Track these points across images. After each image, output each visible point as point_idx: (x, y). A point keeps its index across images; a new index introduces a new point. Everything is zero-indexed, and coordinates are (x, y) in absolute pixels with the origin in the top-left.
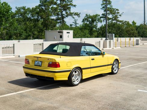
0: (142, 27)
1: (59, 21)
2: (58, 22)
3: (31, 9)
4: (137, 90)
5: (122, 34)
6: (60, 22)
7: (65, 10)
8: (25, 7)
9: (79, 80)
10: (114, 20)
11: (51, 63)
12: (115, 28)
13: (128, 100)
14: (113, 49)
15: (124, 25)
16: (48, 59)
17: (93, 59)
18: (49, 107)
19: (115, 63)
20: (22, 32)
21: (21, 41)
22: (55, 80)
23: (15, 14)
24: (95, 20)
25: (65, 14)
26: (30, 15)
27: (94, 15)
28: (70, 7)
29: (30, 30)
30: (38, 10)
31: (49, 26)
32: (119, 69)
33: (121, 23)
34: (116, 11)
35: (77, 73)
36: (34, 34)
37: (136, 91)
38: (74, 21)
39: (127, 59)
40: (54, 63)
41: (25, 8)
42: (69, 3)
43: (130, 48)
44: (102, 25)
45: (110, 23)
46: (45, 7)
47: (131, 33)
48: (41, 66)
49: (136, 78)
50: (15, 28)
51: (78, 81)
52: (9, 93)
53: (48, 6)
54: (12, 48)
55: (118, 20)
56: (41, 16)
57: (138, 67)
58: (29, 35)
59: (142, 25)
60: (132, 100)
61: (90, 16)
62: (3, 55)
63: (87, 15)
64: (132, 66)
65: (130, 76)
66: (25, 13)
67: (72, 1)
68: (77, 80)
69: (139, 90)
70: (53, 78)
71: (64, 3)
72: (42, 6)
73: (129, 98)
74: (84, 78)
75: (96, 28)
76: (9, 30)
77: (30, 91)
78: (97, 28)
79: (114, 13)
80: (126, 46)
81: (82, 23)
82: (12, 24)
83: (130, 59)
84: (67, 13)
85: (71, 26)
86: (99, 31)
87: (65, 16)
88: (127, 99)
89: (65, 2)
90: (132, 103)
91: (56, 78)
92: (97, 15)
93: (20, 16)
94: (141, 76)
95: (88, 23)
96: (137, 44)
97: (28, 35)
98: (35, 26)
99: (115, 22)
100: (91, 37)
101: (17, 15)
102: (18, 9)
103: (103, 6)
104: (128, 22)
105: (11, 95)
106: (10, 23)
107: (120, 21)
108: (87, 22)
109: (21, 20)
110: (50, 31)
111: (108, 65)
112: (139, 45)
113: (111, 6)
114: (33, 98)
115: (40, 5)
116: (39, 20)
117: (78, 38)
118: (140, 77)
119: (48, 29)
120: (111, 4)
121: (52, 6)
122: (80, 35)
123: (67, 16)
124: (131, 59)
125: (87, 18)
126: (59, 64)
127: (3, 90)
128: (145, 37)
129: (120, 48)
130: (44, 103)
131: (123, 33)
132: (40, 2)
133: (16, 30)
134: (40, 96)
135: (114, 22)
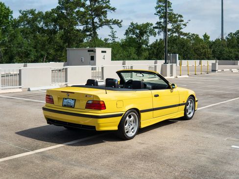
0: (219, 43)
1: (88, 33)
2: (87, 35)
3: (44, 13)
4: (230, 146)
5: (187, 54)
6: (90, 35)
7: (98, 15)
8: (35, 10)
9: (136, 129)
10: (175, 32)
11: (90, 102)
12: (176, 45)
13: (220, 163)
14: (177, 77)
15: (191, 40)
16: (86, 96)
17: (156, 96)
18: (93, 176)
19: (189, 102)
20: (31, 51)
21: (28, 64)
22: (97, 130)
23: (19, 22)
24: (146, 32)
25: (98, 23)
26: (42, 23)
27: (143, 25)
28: (106, 11)
29: (42, 47)
30: (56, 15)
31: (74, 40)
32: (195, 110)
33: (185, 37)
34: (177, 18)
35: (132, 118)
36: (48, 54)
37: (228, 148)
38: (111, 34)
39: (203, 95)
40: (97, 102)
41: (34, 12)
42: (104, 5)
43: (203, 76)
44: (157, 40)
45: (169, 36)
46: (66, 10)
47: (202, 53)
48: (74, 107)
49: (223, 125)
50: (19, 44)
51: (134, 131)
52: (22, 153)
53: (72, 10)
54: (18, 76)
55: (182, 32)
56: (60, 26)
57: (224, 108)
58: (42, 56)
59: (219, 39)
60: (225, 163)
61: (137, 25)
62: (3, 88)
63: (132, 24)
64: (213, 106)
65: (214, 123)
66: (35, 19)
67: (109, 2)
68: (132, 131)
69: (233, 146)
70: (94, 127)
71: (97, 4)
72: (62, 9)
73: (220, 160)
74: (142, 126)
75: (147, 45)
76: (10, 47)
77: (56, 149)
78: (149, 45)
79: (176, 22)
80: (196, 73)
81: (124, 37)
82: (15, 37)
83: (207, 94)
84: (100, 20)
85: (106, 41)
86: (152, 49)
87: (98, 25)
88: (217, 161)
89: (99, 2)
90: (227, 168)
91: (99, 126)
92: (148, 24)
93: (27, 24)
94: (232, 123)
95: (134, 36)
96: (214, 70)
97: (39, 54)
98: (50, 40)
99: (176, 36)
100: (139, 59)
101: (22, 24)
102: (23, 14)
103: (158, 9)
104: (197, 35)
105: (27, 156)
106: (11, 36)
107: (185, 34)
108: (133, 34)
109: (28, 32)
110: (75, 49)
111: (179, 105)
112: (217, 72)
113: (171, 10)
114: (63, 160)
115: (58, 8)
116: (57, 32)
117: (119, 60)
118: (230, 125)
119: (72, 45)
120: (171, 7)
121: (77, 9)
122: (121, 56)
123: (101, 26)
124: (209, 95)
125: (133, 28)
126: (104, 104)
127: (11, 147)
128: (223, 59)
129: (187, 76)
130: (83, 170)
131: (189, 53)
132: (59, 3)
133: (21, 47)
134: (74, 157)
135: (174, 35)
